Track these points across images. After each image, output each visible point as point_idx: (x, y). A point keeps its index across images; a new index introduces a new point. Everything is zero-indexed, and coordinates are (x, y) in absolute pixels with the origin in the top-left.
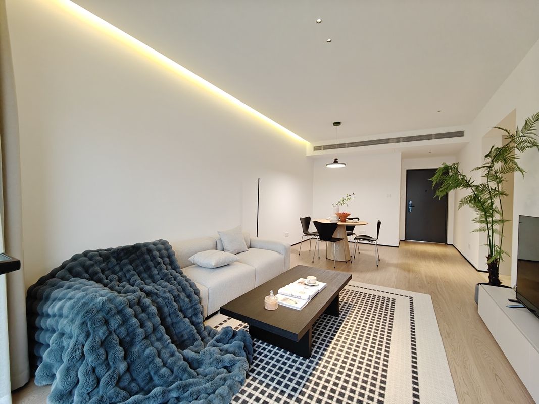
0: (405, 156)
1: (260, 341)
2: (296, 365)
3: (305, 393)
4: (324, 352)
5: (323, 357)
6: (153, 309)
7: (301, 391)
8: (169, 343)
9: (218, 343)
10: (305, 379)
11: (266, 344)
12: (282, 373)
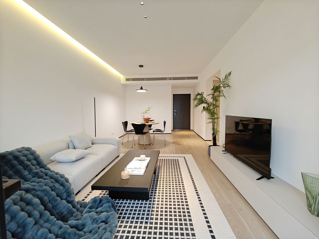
0: (173, 87)
1: (118, 200)
2: (143, 205)
3: (153, 218)
4: (155, 194)
5: (155, 197)
6: (36, 201)
7: (151, 218)
8: (55, 221)
9: (91, 209)
10: (151, 211)
11: (121, 200)
12: (137, 212)
